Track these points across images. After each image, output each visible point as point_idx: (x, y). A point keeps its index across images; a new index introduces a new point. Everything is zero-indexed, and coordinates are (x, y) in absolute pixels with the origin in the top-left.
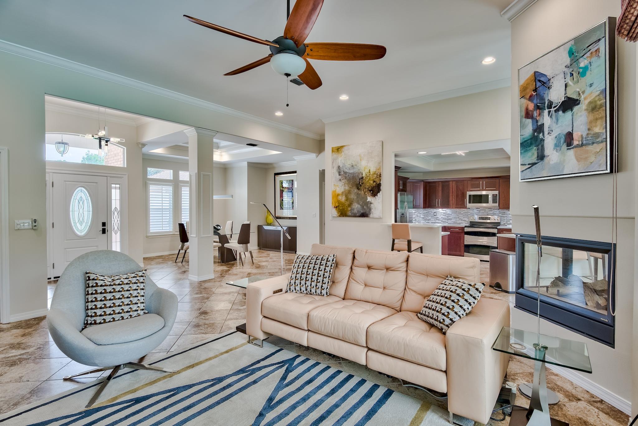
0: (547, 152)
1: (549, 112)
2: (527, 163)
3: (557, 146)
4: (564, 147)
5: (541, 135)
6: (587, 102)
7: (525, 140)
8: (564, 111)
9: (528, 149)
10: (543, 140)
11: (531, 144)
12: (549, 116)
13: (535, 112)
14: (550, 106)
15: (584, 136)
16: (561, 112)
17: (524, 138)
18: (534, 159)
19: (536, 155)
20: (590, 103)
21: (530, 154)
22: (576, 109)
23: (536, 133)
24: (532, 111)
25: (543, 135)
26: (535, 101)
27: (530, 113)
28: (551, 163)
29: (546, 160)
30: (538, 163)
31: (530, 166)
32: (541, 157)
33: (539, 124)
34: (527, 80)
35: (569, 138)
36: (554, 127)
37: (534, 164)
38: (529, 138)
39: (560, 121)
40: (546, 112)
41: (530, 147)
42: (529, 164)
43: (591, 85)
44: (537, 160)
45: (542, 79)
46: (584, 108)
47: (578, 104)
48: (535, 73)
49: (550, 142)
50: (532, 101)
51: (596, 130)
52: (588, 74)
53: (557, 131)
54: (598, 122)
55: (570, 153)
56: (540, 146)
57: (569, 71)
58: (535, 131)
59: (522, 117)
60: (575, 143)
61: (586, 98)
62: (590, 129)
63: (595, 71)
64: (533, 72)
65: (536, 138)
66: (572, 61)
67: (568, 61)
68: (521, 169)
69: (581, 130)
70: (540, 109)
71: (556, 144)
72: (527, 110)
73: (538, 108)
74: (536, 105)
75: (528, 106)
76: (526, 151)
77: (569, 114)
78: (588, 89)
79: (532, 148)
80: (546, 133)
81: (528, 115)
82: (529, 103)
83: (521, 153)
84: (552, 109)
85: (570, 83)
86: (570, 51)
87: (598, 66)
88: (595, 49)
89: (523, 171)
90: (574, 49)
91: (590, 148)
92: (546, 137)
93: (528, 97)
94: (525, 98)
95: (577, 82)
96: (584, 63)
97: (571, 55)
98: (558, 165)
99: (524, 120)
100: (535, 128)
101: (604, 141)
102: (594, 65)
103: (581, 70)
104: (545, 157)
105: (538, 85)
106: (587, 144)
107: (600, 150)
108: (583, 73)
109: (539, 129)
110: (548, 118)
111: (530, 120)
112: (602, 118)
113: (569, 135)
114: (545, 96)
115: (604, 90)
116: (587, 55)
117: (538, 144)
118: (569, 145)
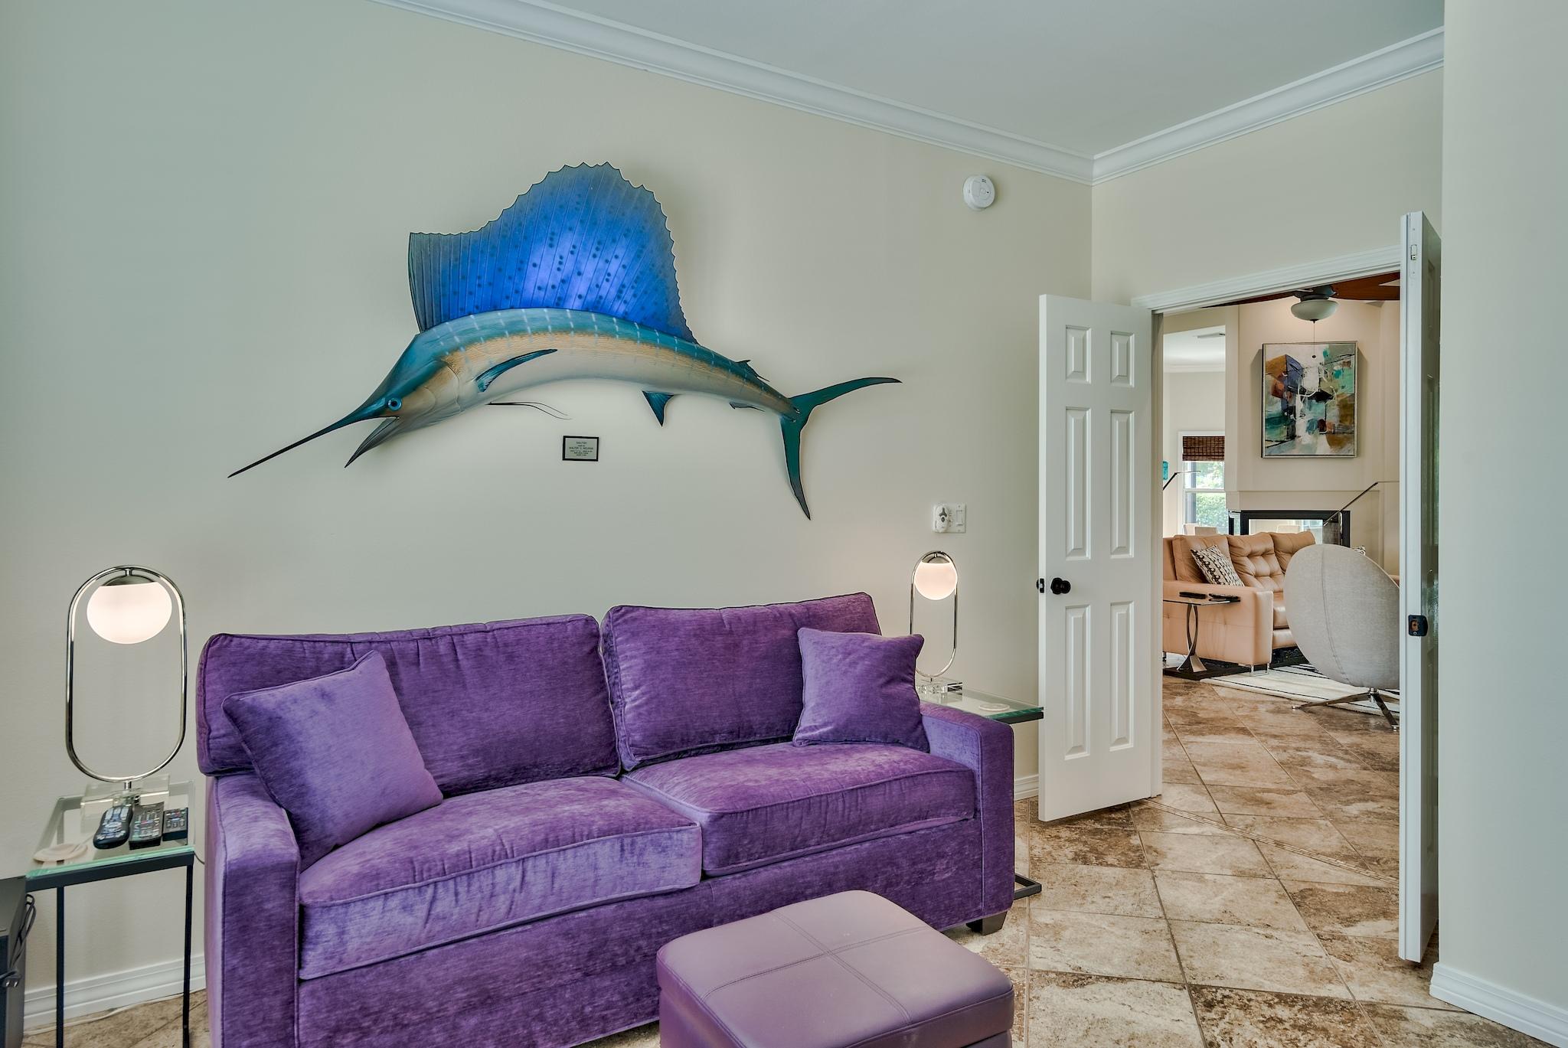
0: (1298, 433)
1: (1302, 398)
2: (1274, 440)
3: (1309, 429)
4: (1317, 431)
5: (1292, 416)
6: (1339, 399)
7: (1273, 417)
8: (1317, 401)
9: (1276, 426)
10: (1293, 421)
11: (1280, 422)
12: (1302, 400)
13: (1285, 393)
14: (1303, 392)
15: (1336, 425)
16: (1314, 401)
17: (1270, 415)
18: (1283, 437)
19: (1285, 434)
20: (1342, 400)
21: (1278, 431)
22: (1329, 401)
23: (1285, 413)
24: (1283, 391)
25: (1295, 416)
26: (1286, 382)
27: (1280, 392)
28: (1303, 443)
29: (1297, 440)
30: (1287, 441)
31: (1278, 443)
32: (1292, 436)
33: (1290, 405)
34: (1277, 359)
35: (1322, 425)
36: (1307, 411)
37: (1282, 442)
38: (1277, 416)
39: (1313, 408)
40: (1298, 396)
41: (1278, 424)
42: (1277, 441)
43: (1343, 387)
44: (1287, 438)
45: (1294, 365)
46: (1336, 403)
47: (1331, 399)
48: (1286, 356)
49: (1301, 425)
50: (1282, 381)
51: (1347, 423)
52: (1341, 377)
53: (1309, 416)
54: (1349, 418)
55: (1323, 439)
56: (1290, 426)
57: (1323, 369)
58: (1284, 410)
59: (1269, 393)
60: (1328, 430)
61: (1338, 396)
62: (1340, 421)
63: (1348, 377)
64: (1284, 354)
65: (1287, 418)
66: (1326, 361)
67: (1323, 360)
68: (1266, 444)
69: (1333, 420)
70: (1292, 392)
71: (1308, 427)
72: (1275, 388)
73: (1289, 390)
74: (1287, 387)
75: (1276, 384)
76: (1272, 428)
77: (1322, 404)
78: (1340, 389)
79: (1281, 426)
80: (1298, 415)
81: (1276, 393)
82: (1279, 382)
83: (1266, 428)
84: (1305, 396)
85: (1324, 378)
86: (1325, 352)
87: (1349, 375)
88: (1347, 360)
89: (1268, 447)
90: (1329, 352)
91: (1341, 436)
92: (1298, 419)
93: (1277, 376)
94: (1273, 376)
95: (1331, 380)
96: (1337, 368)
97: (1326, 355)
98: (1310, 446)
99: (1271, 397)
100: (1285, 408)
101: (1352, 433)
102: (1346, 372)
103: (1335, 372)
104: (1296, 436)
105: (1290, 369)
106: (1339, 433)
107: (1350, 439)
108: (1337, 375)
109: (1290, 410)
110: (1301, 402)
111: (1279, 399)
112: (1351, 415)
113: (1322, 422)
114: (1297, 381)
115: (1353, 395)
116: (1340, 362)
117: (1288, 423)
118: (1322, 430)
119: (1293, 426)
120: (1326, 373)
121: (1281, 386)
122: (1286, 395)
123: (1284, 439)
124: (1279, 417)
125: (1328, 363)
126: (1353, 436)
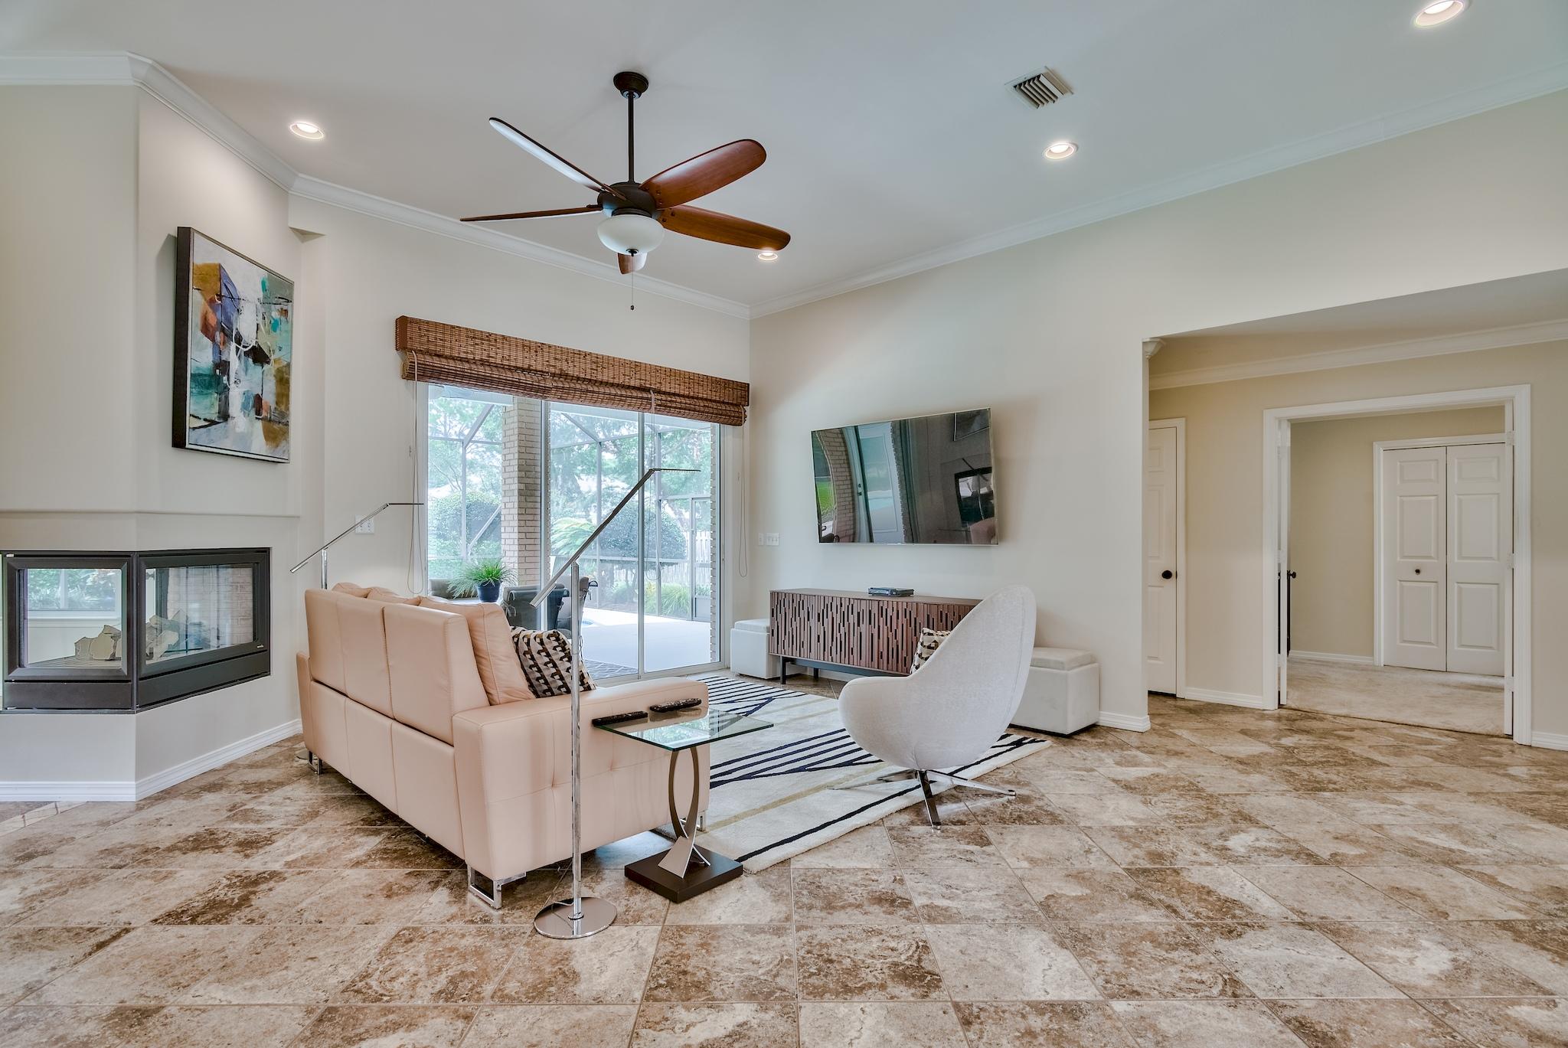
0: (231, 411)
1: (238, 349)
2: (202, 417)
4: (253, 413)
5: (225, 378)
6: (277, 366)
7: (201, 372)
8: (255, 361)
9: (205, 391)
10: (226, 388)
11: (209, 386)
12: (237, 355)
13: (217, 333)
14: (239, 340)
15: (273, 408)
17: (198, 368)
18: (214, 414)
19: (216, 409)
20: (278, 369)
21: (207, 401)
22: (266, 367)
23: (218, 371)
24: (215, 330)
25: (228, 380)
26: (218, 315)
27: (211, 330)
28: (238, 430)
29: (230, 421)
30: (219, 423)
31: (207, 423)
32: (225, 416)
33: (224, 358)
34: (209, 267)
35: (258, 404)
36: (242, 376)
37: (212, 423)
38: (207, 372)
39: (249, 371)
40: (233, 345)
41: (208, 389)
42: (205, 420)
43: (280, 349)
44: (219, 417)
45: (229, 287)
46: (273, 372)
47: (268, 363)
48: (220, 266)
49: (236, 397)
50: (215, 311)
51: (283, 408)
52: (278, 331)
53: (244, 386)
54: (284, 399)
55: (259, 425)
56: (223, 396)
57: (262, 310)
58: (217, 365)
59: (196, 325)
60: (264, 414)
61: (275, 361)
62: (277, 403)
63: (284, 335)
64: (216, 262)
65: (219, 380)
66: (265, 298)
67: (261, 295)
68: (191, 422)
69: (269, 399)
70: (226, 334)
71: (243, 404)
72: (205, 319)
73: (223, 330)
74: (219, 323)
75: (206, 313)
76: (200, 393)
77: (258, 369)
78: (277, 351)
79: (211, 394)
80: (232, 379)
81: (206, 329)
82: (210, 310)
83: (191, 392)
84: (241, 347)
85: (262, 327)
86: (263, 283)
87: (286, 331)
88: (285, 308)
89: (194, 428)
90: (267, 284)
91: (276, 426)
92: (232, 386)
93: (208, 299)
94: (203, 295)
95: (268, 332)
96: (275, 315)
97: (264, 289)
98: (245, 437)
99: (200, 334)
100: (218, 361)
101: (287, 424)
102: (283, 326)
103: (273, 322)
104: (229, 416)
105: (224, 292)
106: (274, 421)
107: (285, 434)
108: (274, 326)
109: (223, 366)
110: (236, 358)
111: (209, 342)
112: (287, 396)
113: (258, 399)
114: (233, 319)
115: (289, 365)
116: (278, 307)
117: (220, 390)
118: (258, 413)
119: (227, 398)
120: (264, 318)
121: (213, 320)
122: (219, 337)
123: (214, 417)
124: (209, 375)
125: (266, 302)
126: (288, 429)
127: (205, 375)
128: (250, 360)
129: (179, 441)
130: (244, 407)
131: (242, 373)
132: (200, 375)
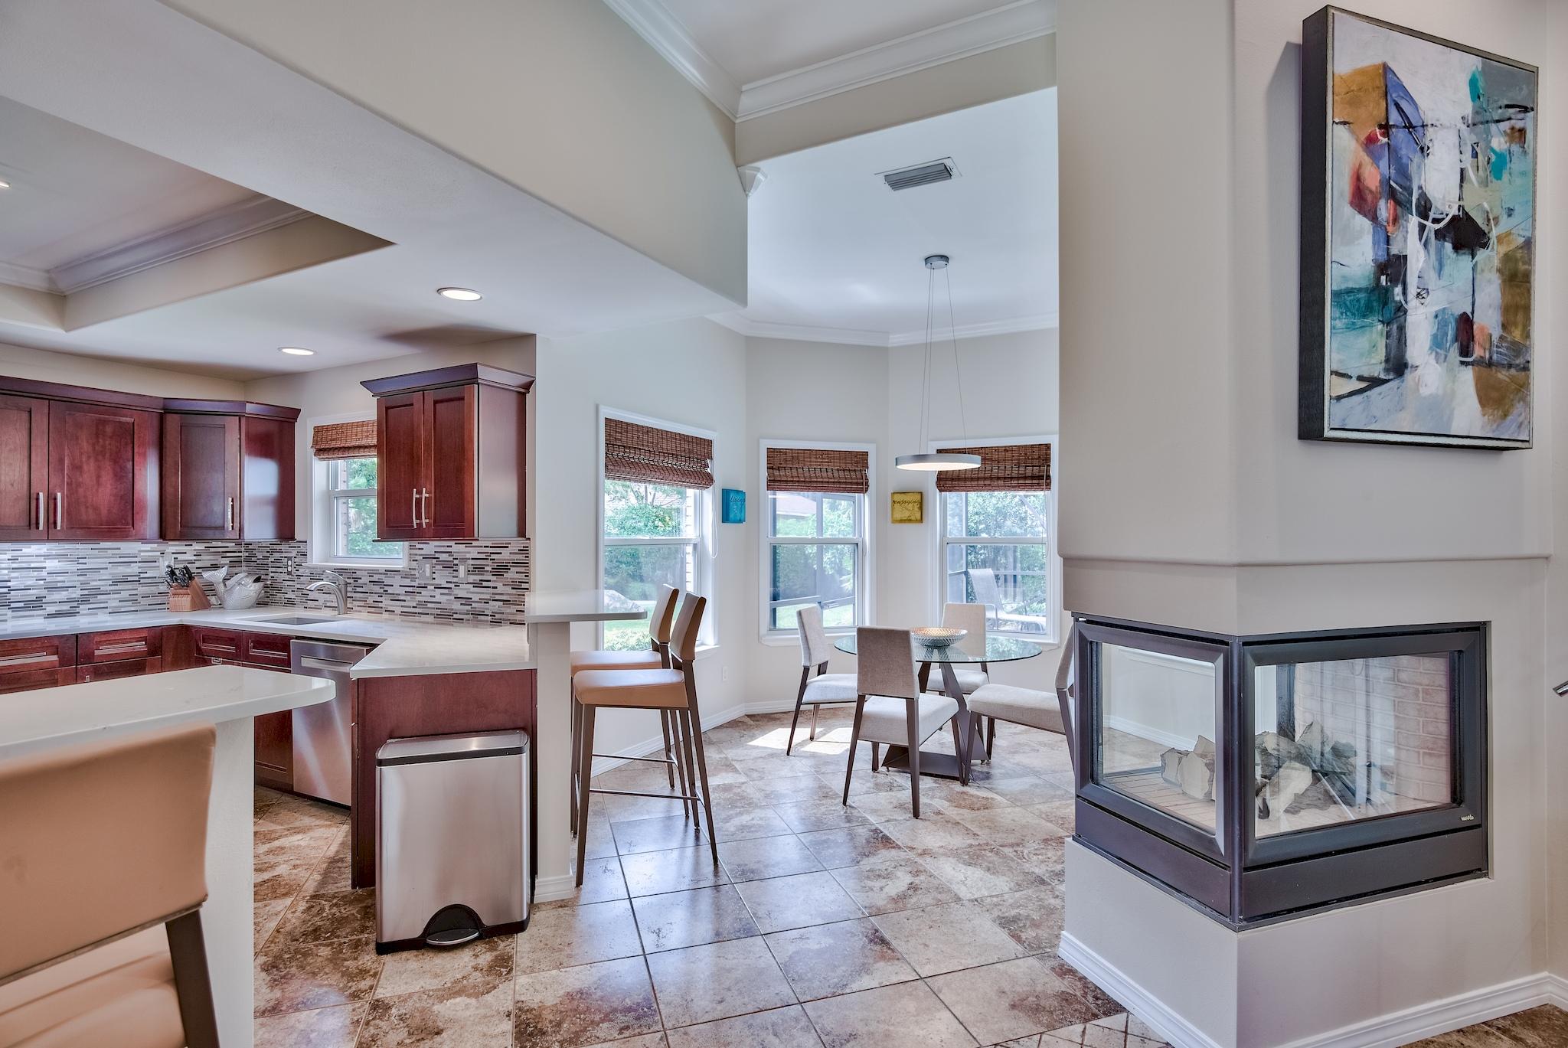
0: (1411, 355)
1: (1422, 228)
2: (1355, 374)
3: (1437, 345)
4: (1454, 354)
5: (1398, 290)
6: (1503, 249)
7: (1351, 285)
8: (1457, 248)
9: (1359, 322)
10: (1401, 310)
11: (1367, 311)
12: (1420, 240)
13: (1382, 203)
14: (1424, 210)
15: (1495, 338)
17: (1345, 278)
18: (1378, 365)
19: (1381, 354)
20: (1506, 256)
21: (1363, 341)
22: (1481, 254)
23: (1383, 278)
24: (1376, 198)
25: (1404, 293)
26: (1383, 166)
27: (1369, 198)
28: (1425, 392)
29: (1409, 376)
30: (1387, 381)
31: (1363, 385)
32: (1398, 366)
33: (1394, 250)
34: (1361, 73)
35: (1464, 335)
36: (1432, 281)
37: (1374, 382)
38: (1364, 284)
39: (1446, 270)
40: (1414, 221)
41: (1364, 316)
42: (1360, 378)
44: (1387, 370)
45: (1404, 105)
46: (1496, 262)
47: (1485, 246)
48: (1386, 69)
49: (1421, 325)
50: (1375, 159)
51: (1517, 334)
52: (1505, 176)
53: (1437, 301)
54: (1520, 317)
55: (1468, 375)
56: (1395, 327)
57: (1470, 138)
58: (1382, 268)
59: (1341, 194)
60: (1478, 352)
61: (1500, 239)
62: (1504, 326)
63: (1518, 181)
64: (1379, 62)
65: (1385, 296)
66: (1476, 113)
67: (1468, 108)
68: (1333, 386)
69: (1488, 320)
70: (1398, 203)
71: (1435, 337)
72: (1358, 179)
73: (1392, 194)
74: (1386, 182)
75: (1360, 166)
76: (1351, 327)
77: (1465, 261)
78: (1504, 219)
79: (1371, 325)
80: (1412, 290)
81: (1361, 200)
82: (1366, 159)
83: (1333, 328)
84: (1428, 223)
85: (1471, 174)
86: (1473, 83)
87: (1523, 174)
88: (1519, 125)
89: (1339, 398)
90: (1481, 84)
91: (1503, 375)
92: (1413, 303)
93: (1363, 138)
94: (1353, 132)
95: (1485, 183)
96: (1499, 143)
97: (1476, 96)
98: (1439, 405)
99: (1348, 210)
100: (1383, 258)
101: (1525, 368)
102: (1516, 165)
103: (1493, 158)
104: (1405, 365)
105: (1395, 118)
106: (1500, 365)
107: (1522, 389)
108: (1497, 166)
109: (1392, 267)
110: (1419, 246)
111: (1365, 223)
112: (1527, 309)
113: (1465, 323)
114: (1412, 169)
115: (1528, 244)
116: (1505, 126)
117: (1387, 316)
118: (1465, 351)
119: (1402, 329)
120: (1475, 155)
121: (1372, 179)
122: (1385, 209)
123: (1378, 371)
124: (1366, 290)
125: (1480, 121)
126: (1528, 377)
127: (1360, 290)
128: (1448, 246)
129: (1310, 428)
130: (1437, 343)
131: (1433, 275)
132: (1350, 291)
